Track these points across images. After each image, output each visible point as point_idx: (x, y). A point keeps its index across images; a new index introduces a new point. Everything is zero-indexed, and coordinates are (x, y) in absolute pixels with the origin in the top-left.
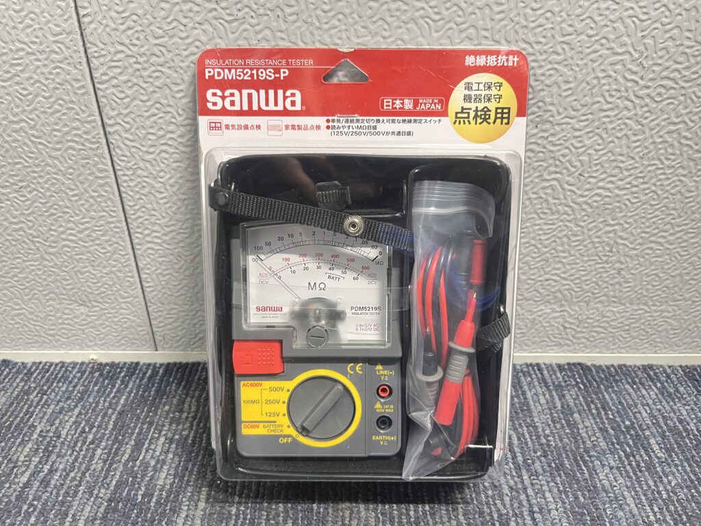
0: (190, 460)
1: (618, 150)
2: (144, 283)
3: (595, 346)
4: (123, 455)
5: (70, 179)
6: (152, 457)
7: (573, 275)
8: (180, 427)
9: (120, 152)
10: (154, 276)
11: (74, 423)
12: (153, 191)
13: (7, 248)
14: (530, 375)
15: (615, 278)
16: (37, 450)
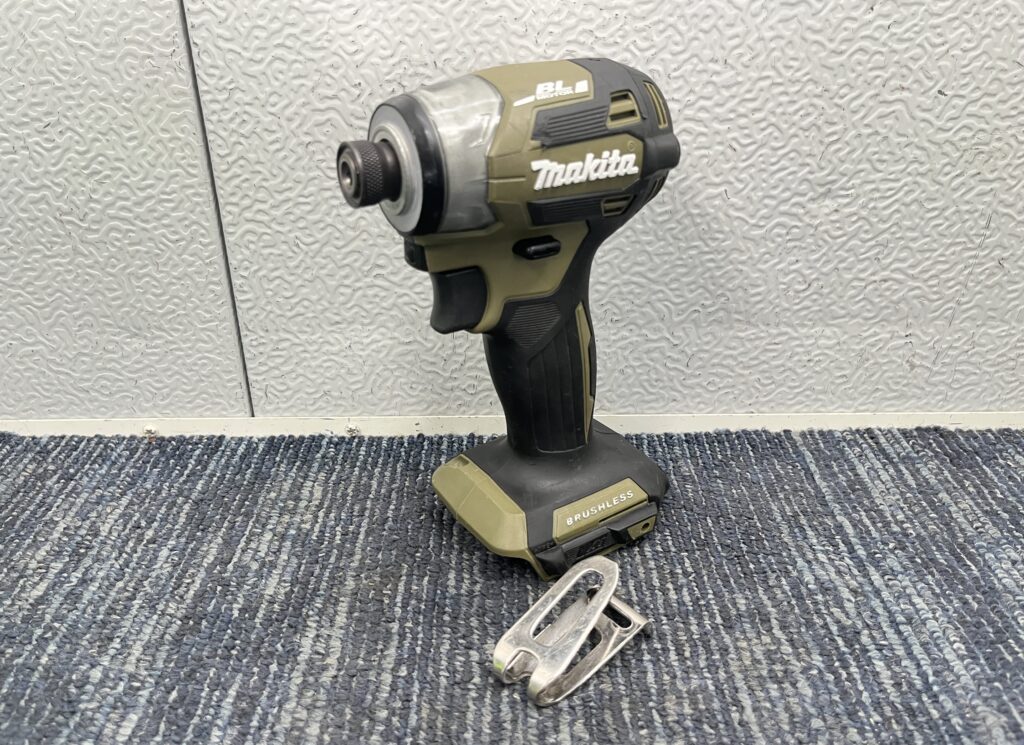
0: (317, 562)
1: (998, 50)
2: (236, 294)
3: (962, 399)
4: (204, 557)
5: (125, 108)
6: (253, 559)
7: (927, 271)
8: (297, 519)
9: (208, 61)
10: (254, 280)
11: (121, 516)
12: (258, 130)
13: (20, 233)
14: (860, 446)
15: (993, 274)
16: (59, 553)
